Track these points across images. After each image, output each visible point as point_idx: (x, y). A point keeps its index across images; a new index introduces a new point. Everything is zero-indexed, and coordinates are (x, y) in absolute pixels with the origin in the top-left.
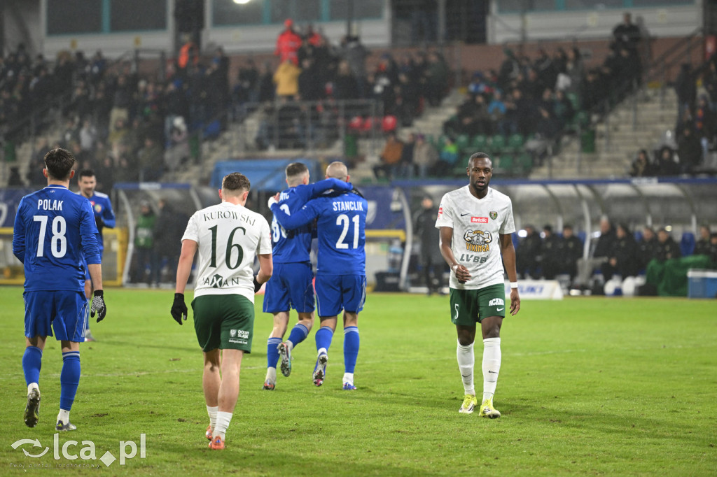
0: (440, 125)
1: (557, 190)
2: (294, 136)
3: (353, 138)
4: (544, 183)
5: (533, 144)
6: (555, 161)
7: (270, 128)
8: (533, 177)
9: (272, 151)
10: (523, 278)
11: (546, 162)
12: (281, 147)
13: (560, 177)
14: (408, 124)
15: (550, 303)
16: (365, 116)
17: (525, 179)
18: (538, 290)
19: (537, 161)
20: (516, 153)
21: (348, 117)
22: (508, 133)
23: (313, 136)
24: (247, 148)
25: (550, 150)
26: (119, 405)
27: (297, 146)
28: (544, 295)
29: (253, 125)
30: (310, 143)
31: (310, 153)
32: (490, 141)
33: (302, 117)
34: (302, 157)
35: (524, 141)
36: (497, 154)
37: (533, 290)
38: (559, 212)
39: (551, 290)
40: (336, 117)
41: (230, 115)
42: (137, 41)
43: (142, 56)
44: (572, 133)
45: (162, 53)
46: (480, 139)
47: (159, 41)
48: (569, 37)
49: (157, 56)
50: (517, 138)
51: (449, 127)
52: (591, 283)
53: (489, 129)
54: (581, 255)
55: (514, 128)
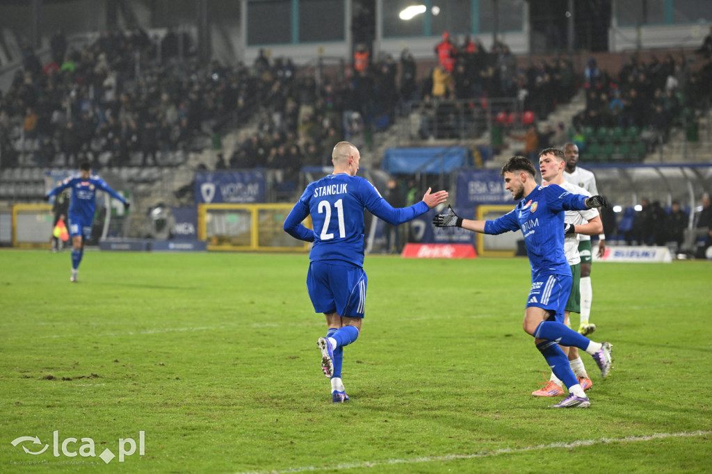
0: (570, 119)
1: (667, 172)
2: (449, 128)
3: (501, 131)
4: (656, 167)
5: (647, 134)
6: (665, 148)
7: (430, 122)
8: (647, 161)
9: (432, 141)
10: (639, 244)
11: (657, 149)
12: (439, 137)
13: (669, 162)
14: (544, 118)
15: (661, 265)
16: (508, 112)
17: (640, 163)
18: (651, 255)
19: (650, 148)
20: (633, 142)
21: (494, 113)
22: (626, 125)
23: (465, 128)
24: (411, 138)
25: (661, 139)
26: (308, 350)
27: (452, 137)
28: (657, 259)
29: (416, 119)
30: (463, 134)
31: (463, 142)
32: (611, 132)
33: (457, 113)
34: (456, 145)
35: (639, 132)
36: (618, 143)
37: (646, 254)
38: (669, 190)
39: (662, 254)
40: (484, 112)
41: (398, 111)
42: (321, 51)
43: (325, 62)
44: (679, 125)
45: (341, 60)
46: (603, 130)
47: (339, 50)
48: (676, 46)
49: (337, 62)
50: (633, 129)
51: (577, 121)
52: (695, 248)
53: (610, 122)
54: (687, 226)
55: (631, 121)
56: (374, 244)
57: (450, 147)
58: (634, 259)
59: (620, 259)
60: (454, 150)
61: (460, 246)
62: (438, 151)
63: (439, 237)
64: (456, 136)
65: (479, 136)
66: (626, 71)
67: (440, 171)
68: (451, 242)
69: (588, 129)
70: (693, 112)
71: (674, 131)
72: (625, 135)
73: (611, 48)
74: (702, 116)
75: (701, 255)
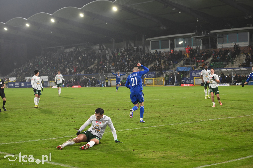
0: (210, 61)
1: (228, 70)
2: (188, 63)
3: (197, 63)
4: (226, 69)
5: (224, 63)
6: (228, 65)
7: (185, 62)
8: (224, 68)
9: (185, 65)
10: (224, 83)
11: (226, 66)
12: (186, 65)
13: (228, 68)
14: (206, 61)
15: (228, 87)
16: (199, 60)
20: (222, 65)
21: (196, 60)
22: (220, 62)
23: (191, 63)
24: (181, 65)
27: (189, 65)
28: (227, 86)
29: (182, 62)
30: (191, 64)
31: (191, 66)
32: (218, 63)
33: (190, 60)
35: (223, 63)
36: (219, 65)
37: (225, 85)
38: (229, 73)
39: (228, 85)
40: (195, 60)
41: (179, 60)
42: (165, 50)
43: (165, 52)
44: (230, 61)
45: (169, 51)
46: (216, 63)
47: (168, 50)
48: (229, 47)
49: (168, 52)
50: (222, 62)
51: (211, 61)
52: (234, 83)
53: (217, 61)
54: (232, 79)
55: (221, 61)
56: (175, 84)
57: (189, 66)
58: (223, 86)
59: (220, 86)
60: (189, 67)
61: (191, 84)
62: (187, 67)
63: (187, 83)
64: (190, 65)
65: (194, 64)
66: (220, 52)
67: (187, 71)
68: (189, 84)
69: (214, 63)
70: (233, 59)
71: (229, 62)
72: (220, 63)
73: (217, 48)
74: (234, 59)
75: (235, 85)
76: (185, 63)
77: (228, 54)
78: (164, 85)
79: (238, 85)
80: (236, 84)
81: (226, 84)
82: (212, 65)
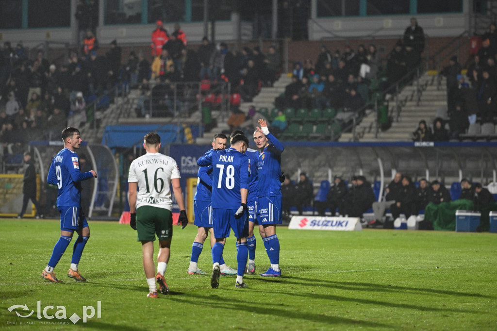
3: (208, 108)
6: (357, 128)
8: (342, 140)
16: (217, 94)
18: (344, 224)
20: (329, 122)
23: (178, 108)
25: (354, 121)
28: (349, 228)
30: (177, 114)
31: (176, 120)
32: (310, 113)
33: (171, 94)
34: (170, 122)
35: (336, 114)
37: (340, 224)
39: (351, 223)
41: (117, 92)
42: (48, 35)
43: (51, 46)
44: (371, 107)
45: (67, 44)
46: (303, 111)
47: (65, 35)
48: (369, 36)
49: (63, 46)
50: (330, 111)
51: (281, 103)
52: (384, 219)
53: (309, 104)
54: (376, 199)
55: (328, 104)
57: (165, 124)
58: (329, 228)
59: (316, 228)
60: (167, 127)
65: (190, 115)
69: (289, 111)
70: (384, 96)
71: (367, 111)
72: (322, 115)
73: (310, 38)
74: (392, 99)
75: (389, 225)
76: (147, 108)
77: (365, 69)
78: (33, 213)
79: (404, 226)
80: (398, 223)
81: (346, 219)
82: (280, 122)
